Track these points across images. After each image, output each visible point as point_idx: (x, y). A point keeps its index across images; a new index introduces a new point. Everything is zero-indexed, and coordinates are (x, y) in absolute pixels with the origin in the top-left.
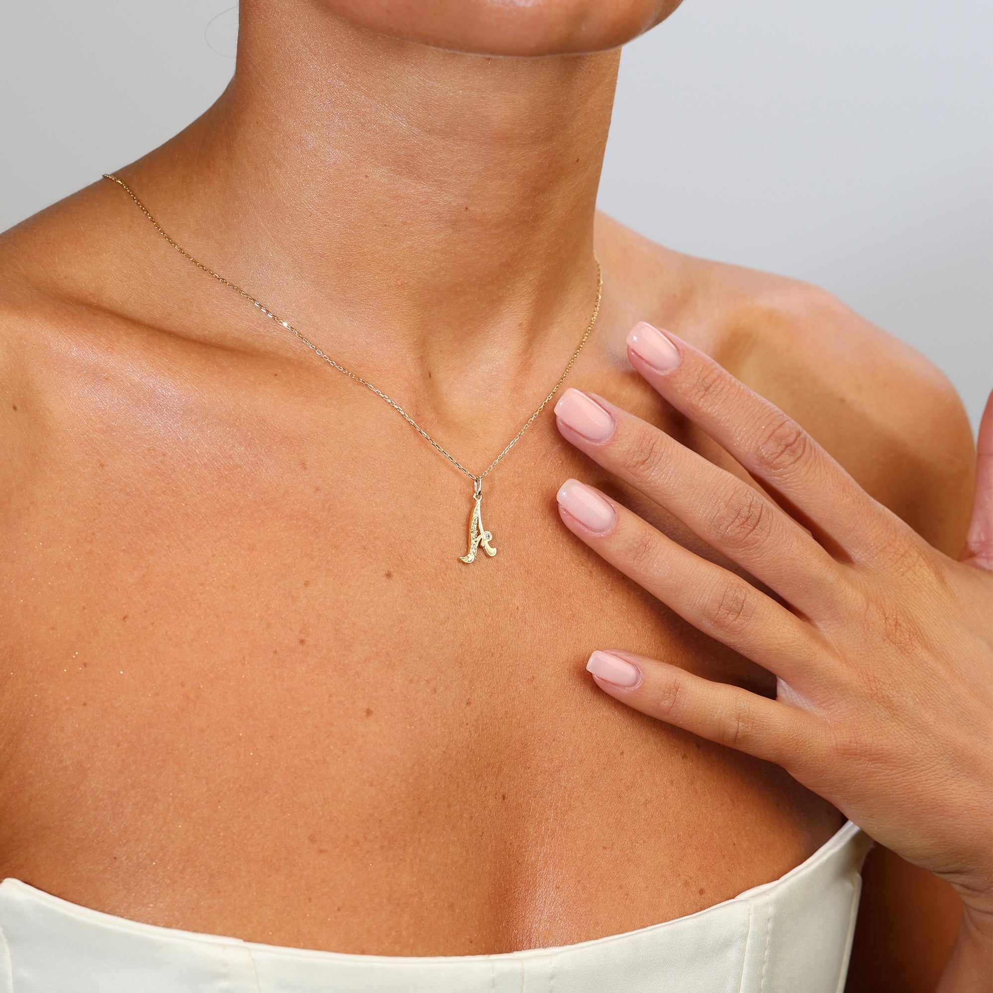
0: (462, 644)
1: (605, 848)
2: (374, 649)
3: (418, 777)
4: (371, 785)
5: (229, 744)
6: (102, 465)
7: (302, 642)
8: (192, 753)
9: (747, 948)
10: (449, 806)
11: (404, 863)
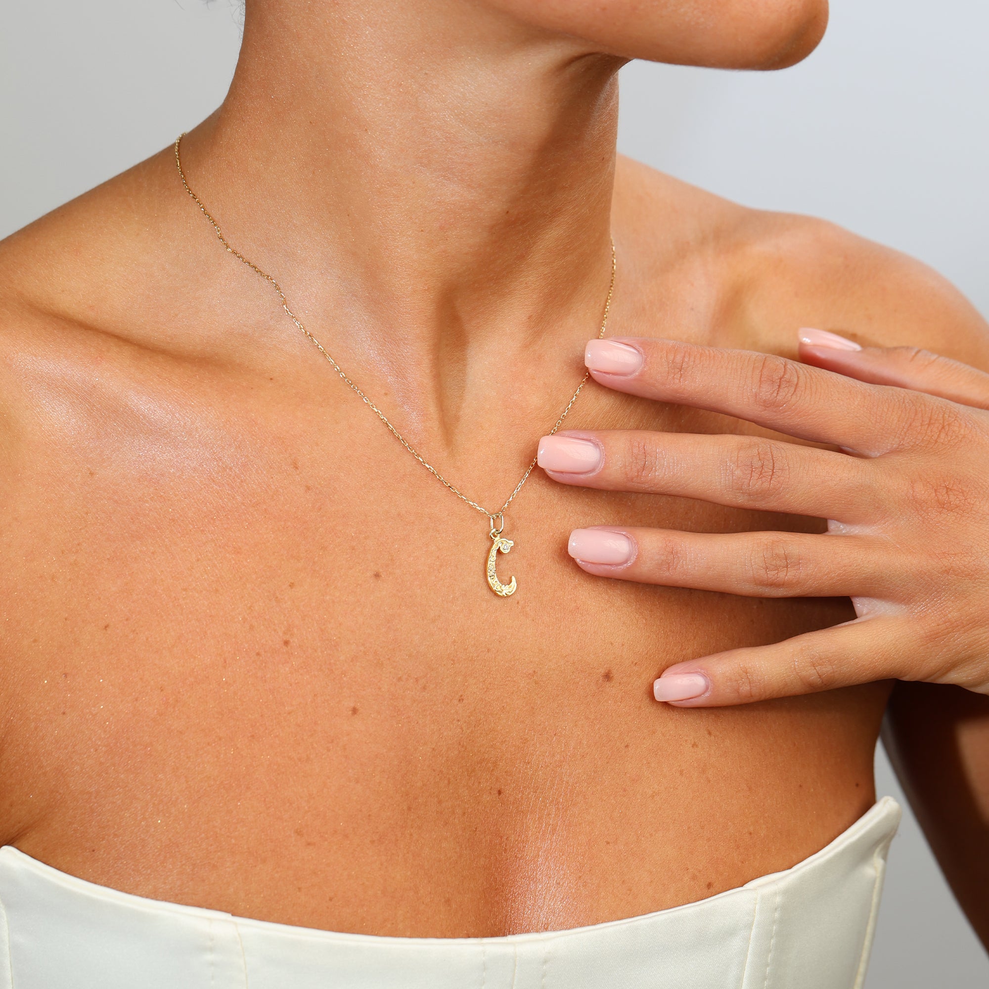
0: (455, 641)
1: (608, 843)
2: (362, 648)
3: (406, 774)
4: (357, 782)
5: (208, 744)
6: (92, 474)
7: (286, 643)
8: (171, 754)
9: (751, 937)
10: (440, 802)
11: (397, 858)
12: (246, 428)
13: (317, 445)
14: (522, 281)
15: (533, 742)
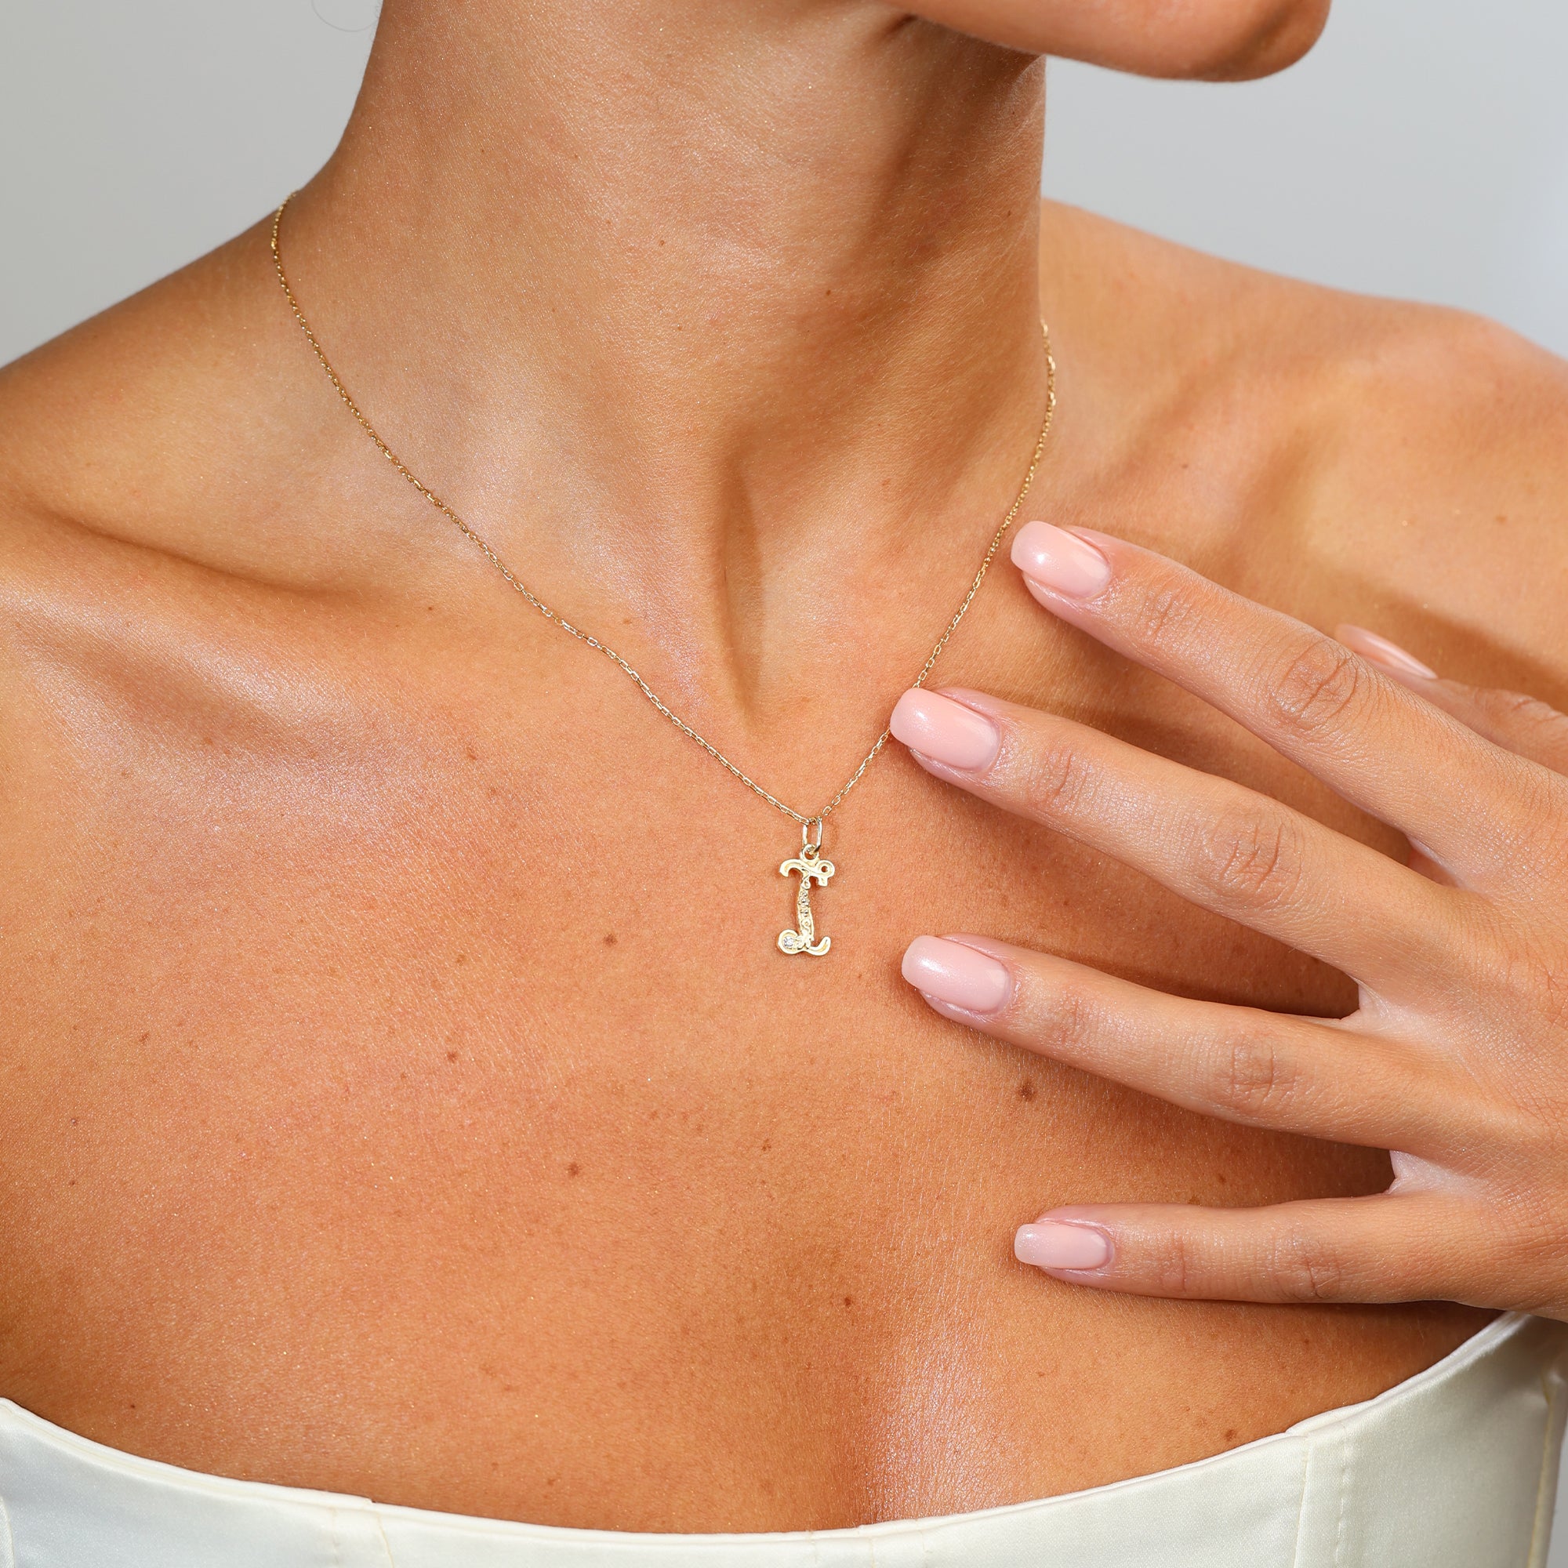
0: (750, 1048)
1: (1045, 1375)
2: (585, 1064)
7: (452, 1057)
9: (1301, 1519)
10: (740, 1320)
11: (668, 1412)
12: (385, 694)
13: (509, 716)
14: (871, 422)
15: (899, 1214)
